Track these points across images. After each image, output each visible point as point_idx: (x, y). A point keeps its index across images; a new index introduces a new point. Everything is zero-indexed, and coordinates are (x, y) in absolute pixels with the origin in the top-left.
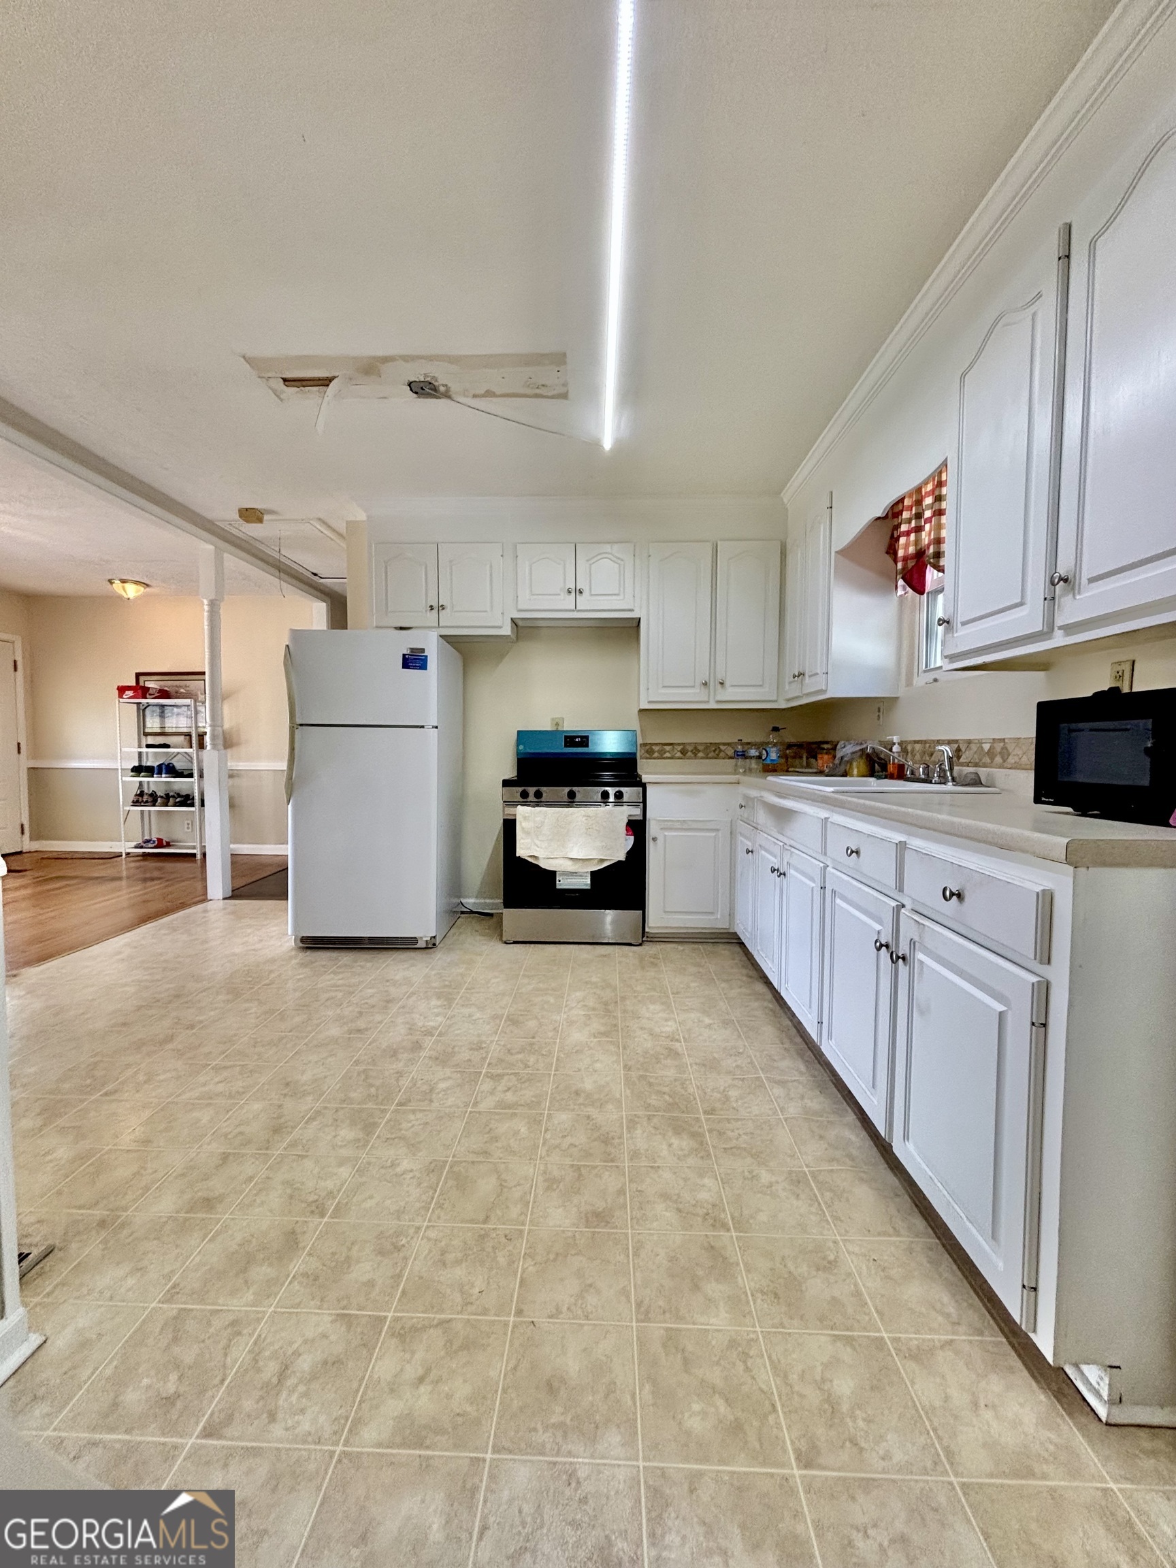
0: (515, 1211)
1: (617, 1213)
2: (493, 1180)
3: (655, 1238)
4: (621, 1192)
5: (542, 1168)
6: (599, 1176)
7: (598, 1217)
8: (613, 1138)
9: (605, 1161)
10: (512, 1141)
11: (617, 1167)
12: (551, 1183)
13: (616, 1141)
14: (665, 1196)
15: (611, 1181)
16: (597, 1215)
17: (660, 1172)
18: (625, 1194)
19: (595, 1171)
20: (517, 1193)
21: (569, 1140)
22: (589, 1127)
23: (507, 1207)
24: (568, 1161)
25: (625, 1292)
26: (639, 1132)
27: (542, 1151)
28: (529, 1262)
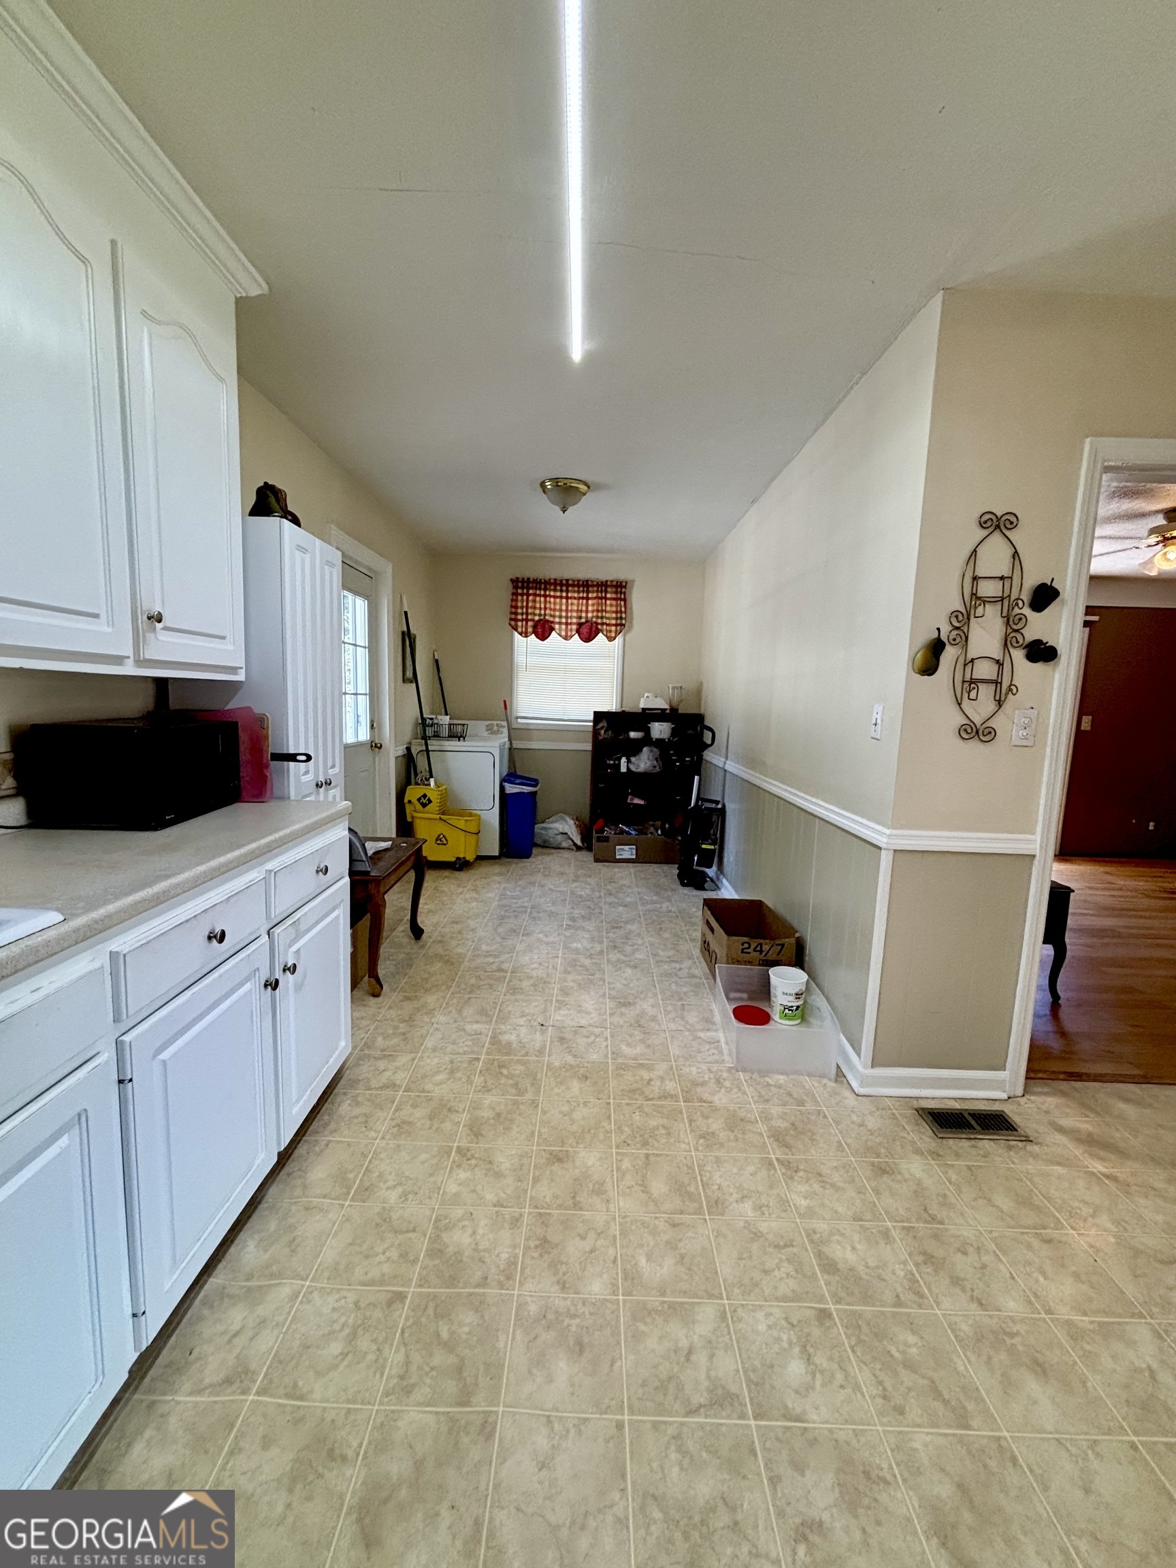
0: (626, 1164)
1: (543, 1161)
2: (655, 1193)
3: (516, 1143)
4: (536, 1180)
5: (611, 1206)
6: (556, 1197)
7: (558, 1159)
8: (536, 1247)
9: (549, 1214)
10: (652, 1243)
11: (536, 1207)
12: (599, 1190)
13: (532, 1244)
14: (499, 1175)
15: (545, 1191)
16: (560, 1160)
17: (495, 1200)
18: (533, 1178)
19: (559, 1202)
20: (629, 1180)
21: (587, 1245)
22: (564, 1268)
23: (634, 1166)
24: (587, 1214)
25: (544, 1113)
26: (504, 1256)
27: (615, 1229)
28: (608, 1128)
